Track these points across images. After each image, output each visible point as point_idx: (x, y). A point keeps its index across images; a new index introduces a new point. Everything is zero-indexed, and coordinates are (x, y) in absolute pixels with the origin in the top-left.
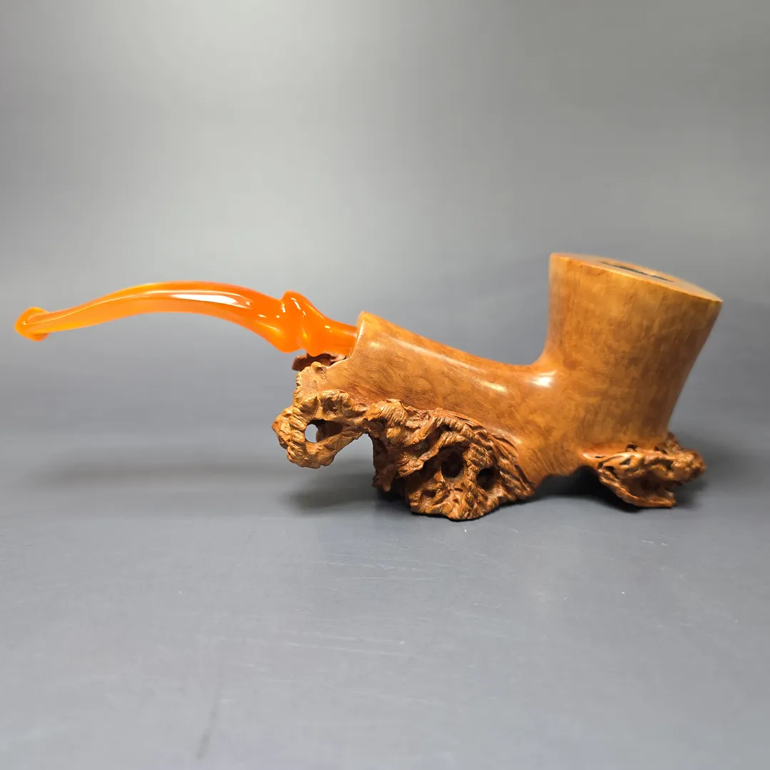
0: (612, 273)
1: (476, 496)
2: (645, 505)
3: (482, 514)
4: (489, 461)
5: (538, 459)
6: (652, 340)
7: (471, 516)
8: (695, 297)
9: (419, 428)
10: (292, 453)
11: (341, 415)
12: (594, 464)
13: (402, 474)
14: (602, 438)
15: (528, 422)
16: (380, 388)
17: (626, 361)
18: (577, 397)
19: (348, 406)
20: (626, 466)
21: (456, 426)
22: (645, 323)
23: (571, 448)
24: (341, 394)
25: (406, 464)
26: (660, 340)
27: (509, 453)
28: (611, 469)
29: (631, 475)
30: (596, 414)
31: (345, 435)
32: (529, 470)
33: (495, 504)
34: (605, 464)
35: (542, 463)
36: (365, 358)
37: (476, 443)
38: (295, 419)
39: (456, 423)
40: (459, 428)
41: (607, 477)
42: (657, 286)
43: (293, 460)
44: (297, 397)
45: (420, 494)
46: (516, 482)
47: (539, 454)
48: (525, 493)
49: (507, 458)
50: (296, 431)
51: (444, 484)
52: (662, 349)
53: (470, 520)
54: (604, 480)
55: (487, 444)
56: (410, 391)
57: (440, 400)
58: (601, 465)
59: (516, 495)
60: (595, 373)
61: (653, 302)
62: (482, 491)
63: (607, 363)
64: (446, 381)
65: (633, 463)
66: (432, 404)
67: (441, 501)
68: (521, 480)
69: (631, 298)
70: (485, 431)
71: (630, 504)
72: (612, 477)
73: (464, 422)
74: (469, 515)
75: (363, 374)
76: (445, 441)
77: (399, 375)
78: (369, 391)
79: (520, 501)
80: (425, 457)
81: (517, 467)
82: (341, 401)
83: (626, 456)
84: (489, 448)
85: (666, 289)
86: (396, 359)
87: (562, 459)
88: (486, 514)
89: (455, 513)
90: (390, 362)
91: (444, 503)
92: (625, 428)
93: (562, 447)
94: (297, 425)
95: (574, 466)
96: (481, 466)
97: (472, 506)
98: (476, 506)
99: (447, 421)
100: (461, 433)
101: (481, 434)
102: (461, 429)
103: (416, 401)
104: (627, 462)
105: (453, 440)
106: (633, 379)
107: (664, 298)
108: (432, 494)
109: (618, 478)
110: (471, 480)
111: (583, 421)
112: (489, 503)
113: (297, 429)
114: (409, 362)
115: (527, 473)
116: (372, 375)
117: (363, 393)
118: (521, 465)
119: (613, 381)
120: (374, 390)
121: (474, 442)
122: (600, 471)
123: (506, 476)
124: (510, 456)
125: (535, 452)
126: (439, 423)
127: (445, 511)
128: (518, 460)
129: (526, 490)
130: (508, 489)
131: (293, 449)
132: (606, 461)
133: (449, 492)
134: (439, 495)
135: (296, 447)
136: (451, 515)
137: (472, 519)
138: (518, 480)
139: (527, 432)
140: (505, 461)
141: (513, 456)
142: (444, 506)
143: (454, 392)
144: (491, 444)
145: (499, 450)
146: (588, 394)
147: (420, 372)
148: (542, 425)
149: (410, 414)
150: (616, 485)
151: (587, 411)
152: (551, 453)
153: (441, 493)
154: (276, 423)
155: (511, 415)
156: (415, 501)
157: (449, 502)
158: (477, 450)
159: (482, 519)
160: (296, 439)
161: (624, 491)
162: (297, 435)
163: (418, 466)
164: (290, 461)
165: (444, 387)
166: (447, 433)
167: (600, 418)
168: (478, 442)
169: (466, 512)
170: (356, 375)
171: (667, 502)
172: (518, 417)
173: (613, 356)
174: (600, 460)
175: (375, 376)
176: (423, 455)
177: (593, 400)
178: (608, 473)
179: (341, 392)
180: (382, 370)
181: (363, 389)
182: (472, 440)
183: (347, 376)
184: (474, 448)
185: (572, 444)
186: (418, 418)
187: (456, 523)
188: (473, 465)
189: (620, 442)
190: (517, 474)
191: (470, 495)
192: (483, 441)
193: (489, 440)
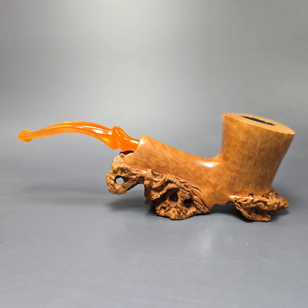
0: (240, 121)
1: (182, 211)
2: (256, 220)
3: (185, 218)
4: (188, 197)
5: (211, 197)
6: (257, 149)
7: (179, 218)
8: (276, 132)
9: (159, 181)
10: (110, 188)
11: (127, 175)
12: (233, 201)
13: (152, 199)
14: (238, 190)
15: (208, 182)
16: (146, 165)
17: (247, 158)
18: (228, 172)
19: (130, 171)
20: (246, 203)
21: (174, 181)
22: (254, 142)
23: (225, 194)
24: (128, 167)
25: (153, 195)
26: (261, 150)
27: (198, 194)
28: (239, 203)
29: (248, 207)
30: (235, 180)
31: (130, 182)
32: (207, 202)
33: (191, 214)
34: (238, 201)
35: (213, 199)
36: (140, 153)
37: (182, 189)
38: (111, 175)
39: (174, 180)
40: (175, 182)
41: (239, 207)
42: (258, 127)
43: (110, 191)
44: (112, 167)
45: (160, 208)
46: (201, 206)
47: (212, 195)
48: (205, 211)
49: (197, 196)
50: (111, 180)
51: (169, 205)
52: (262, 154)
53: (179, 220)
54: (237, 208)
55: (187, 189)
56: (158, 166)
57: (171, 171)
58: (236, 201)
59: (201, 211)
60: (234, 163)
61: (257, 134)
62: (185, 208)
63: (239, 159)
64: (174, 163)
65: (248, 202)
66: (167, 172)
67: (167, 211)
68: (204, 206)
69: (248, 132)
70: (187, 184)
71: (248, 219)
72: (240, 206)
73: (178, 180)
74: (178, 218)
75: (139, 159)
76: (169, 187)
77: (154, 160)
78: (142, 166)
79: (203, 214)
80: (161, 193)
81: (201, 200)
82: (127, 169)
83: (247, 198)
84: (189, 191)
85: (262, 128)
86: (153, 154)
87: (221, 197)
88: (186, 218)
89: (173, 217)
90: (151, 155)
91: (169, 212)
92: (248, 186)
93: (221, 193)
94: (111, 177)
95: (226, 201)
96: (184, 198)
97: (180, 214)
98: (181, 214)
99: (170, 179)
100: (176, 184)
101: (185, 185)
102: (176, 183)
103: (161, 171)
104: (246, 201)
105: (172, 187)
106: (250, 166)
107: (262, 132)
108: (164, 208)
109: (242, 207)
110: (179, 204)
111: (230, 183)
112: (188, 213)
113: (111, 179)
114: (159, 155)
115: (206, 203)
116: (143, 159)
117: (139, 166)
118: (203, 199)
119: (242, 166)
120: (143, 165)
121: (181, 188)
122: (236, 204)
123: (196, 203)
124: (199, 195)
125: (210, 194)
126: (166, 180)
127: (169, 215)
128: (202, 197)
129: (206, 209)
130: (198, 209)
131: (110, 187)
132: (238, 200)
133: (171, 208)
134: (167, 208)
135: (111, 186)
136: (171, 217)
137: (180, 220)
138: (202, 205)
139: (207, 186)
140: (196, 197)
141: (200, 195)
142: (168, 213)
143: (177, 167)
144: (190, 190)
145: (193, 193)
146: (232, 171)
147: (163, 159)
148: (213, 183)
149: (156, 176)
150: (242, 210)
151: (232, 178)
152: (217, 195)
153: (168, 208)
154: (107, 176)
155: (201, 179)
156: (158, 211)
157: (171, 212)
158: (182, 192)
159: (184, 220)
160: (111, 183)
161: (245, 213)
162: (111, 181)
163: (158, 196)
164: (109, 191)
165: (172, 166)
166: (170, 184)
167: (237, 181)
168: (183, 188)
169: (177, 217)
170: (136, 159)
171: (266, 219)
172: (203, 179)
173: (241, 155)
174: (236, 199)
175: (144, 160)
176: (160, 192)
177: (234, 174)
178: (238, 205)
179: (128, 165)
180: (147, 158)
181: (139, 165)
182: (180, 187)
183: (133, 159)
184: (181, 191)
185: (226, 192)
186: (160, 177)
187: (172, 221)
188: (180, 198)
189: (246, 192)
190: (201, 203)
191: (178, 210)
192: (186, 188)
193: (189, 188)
